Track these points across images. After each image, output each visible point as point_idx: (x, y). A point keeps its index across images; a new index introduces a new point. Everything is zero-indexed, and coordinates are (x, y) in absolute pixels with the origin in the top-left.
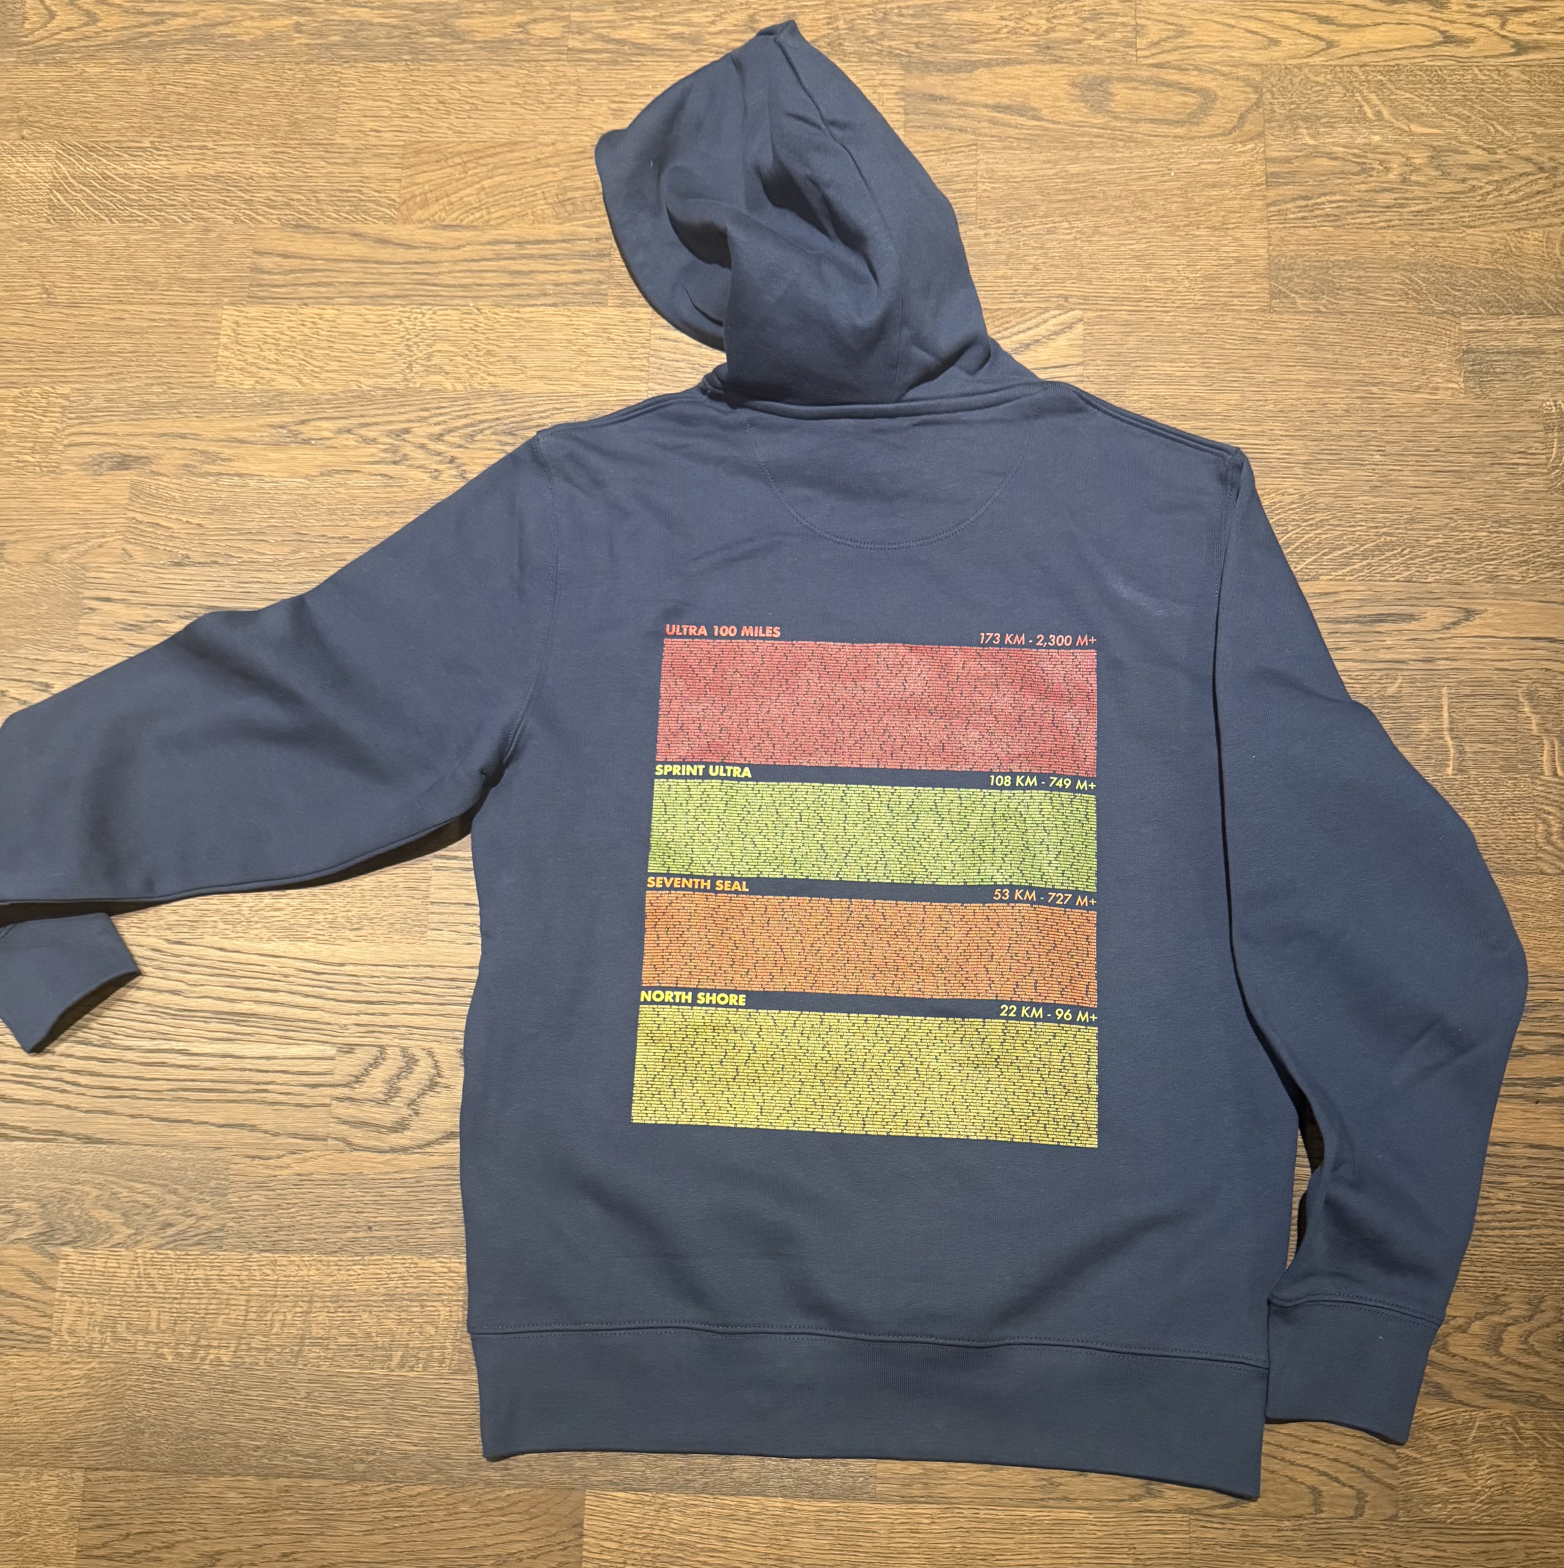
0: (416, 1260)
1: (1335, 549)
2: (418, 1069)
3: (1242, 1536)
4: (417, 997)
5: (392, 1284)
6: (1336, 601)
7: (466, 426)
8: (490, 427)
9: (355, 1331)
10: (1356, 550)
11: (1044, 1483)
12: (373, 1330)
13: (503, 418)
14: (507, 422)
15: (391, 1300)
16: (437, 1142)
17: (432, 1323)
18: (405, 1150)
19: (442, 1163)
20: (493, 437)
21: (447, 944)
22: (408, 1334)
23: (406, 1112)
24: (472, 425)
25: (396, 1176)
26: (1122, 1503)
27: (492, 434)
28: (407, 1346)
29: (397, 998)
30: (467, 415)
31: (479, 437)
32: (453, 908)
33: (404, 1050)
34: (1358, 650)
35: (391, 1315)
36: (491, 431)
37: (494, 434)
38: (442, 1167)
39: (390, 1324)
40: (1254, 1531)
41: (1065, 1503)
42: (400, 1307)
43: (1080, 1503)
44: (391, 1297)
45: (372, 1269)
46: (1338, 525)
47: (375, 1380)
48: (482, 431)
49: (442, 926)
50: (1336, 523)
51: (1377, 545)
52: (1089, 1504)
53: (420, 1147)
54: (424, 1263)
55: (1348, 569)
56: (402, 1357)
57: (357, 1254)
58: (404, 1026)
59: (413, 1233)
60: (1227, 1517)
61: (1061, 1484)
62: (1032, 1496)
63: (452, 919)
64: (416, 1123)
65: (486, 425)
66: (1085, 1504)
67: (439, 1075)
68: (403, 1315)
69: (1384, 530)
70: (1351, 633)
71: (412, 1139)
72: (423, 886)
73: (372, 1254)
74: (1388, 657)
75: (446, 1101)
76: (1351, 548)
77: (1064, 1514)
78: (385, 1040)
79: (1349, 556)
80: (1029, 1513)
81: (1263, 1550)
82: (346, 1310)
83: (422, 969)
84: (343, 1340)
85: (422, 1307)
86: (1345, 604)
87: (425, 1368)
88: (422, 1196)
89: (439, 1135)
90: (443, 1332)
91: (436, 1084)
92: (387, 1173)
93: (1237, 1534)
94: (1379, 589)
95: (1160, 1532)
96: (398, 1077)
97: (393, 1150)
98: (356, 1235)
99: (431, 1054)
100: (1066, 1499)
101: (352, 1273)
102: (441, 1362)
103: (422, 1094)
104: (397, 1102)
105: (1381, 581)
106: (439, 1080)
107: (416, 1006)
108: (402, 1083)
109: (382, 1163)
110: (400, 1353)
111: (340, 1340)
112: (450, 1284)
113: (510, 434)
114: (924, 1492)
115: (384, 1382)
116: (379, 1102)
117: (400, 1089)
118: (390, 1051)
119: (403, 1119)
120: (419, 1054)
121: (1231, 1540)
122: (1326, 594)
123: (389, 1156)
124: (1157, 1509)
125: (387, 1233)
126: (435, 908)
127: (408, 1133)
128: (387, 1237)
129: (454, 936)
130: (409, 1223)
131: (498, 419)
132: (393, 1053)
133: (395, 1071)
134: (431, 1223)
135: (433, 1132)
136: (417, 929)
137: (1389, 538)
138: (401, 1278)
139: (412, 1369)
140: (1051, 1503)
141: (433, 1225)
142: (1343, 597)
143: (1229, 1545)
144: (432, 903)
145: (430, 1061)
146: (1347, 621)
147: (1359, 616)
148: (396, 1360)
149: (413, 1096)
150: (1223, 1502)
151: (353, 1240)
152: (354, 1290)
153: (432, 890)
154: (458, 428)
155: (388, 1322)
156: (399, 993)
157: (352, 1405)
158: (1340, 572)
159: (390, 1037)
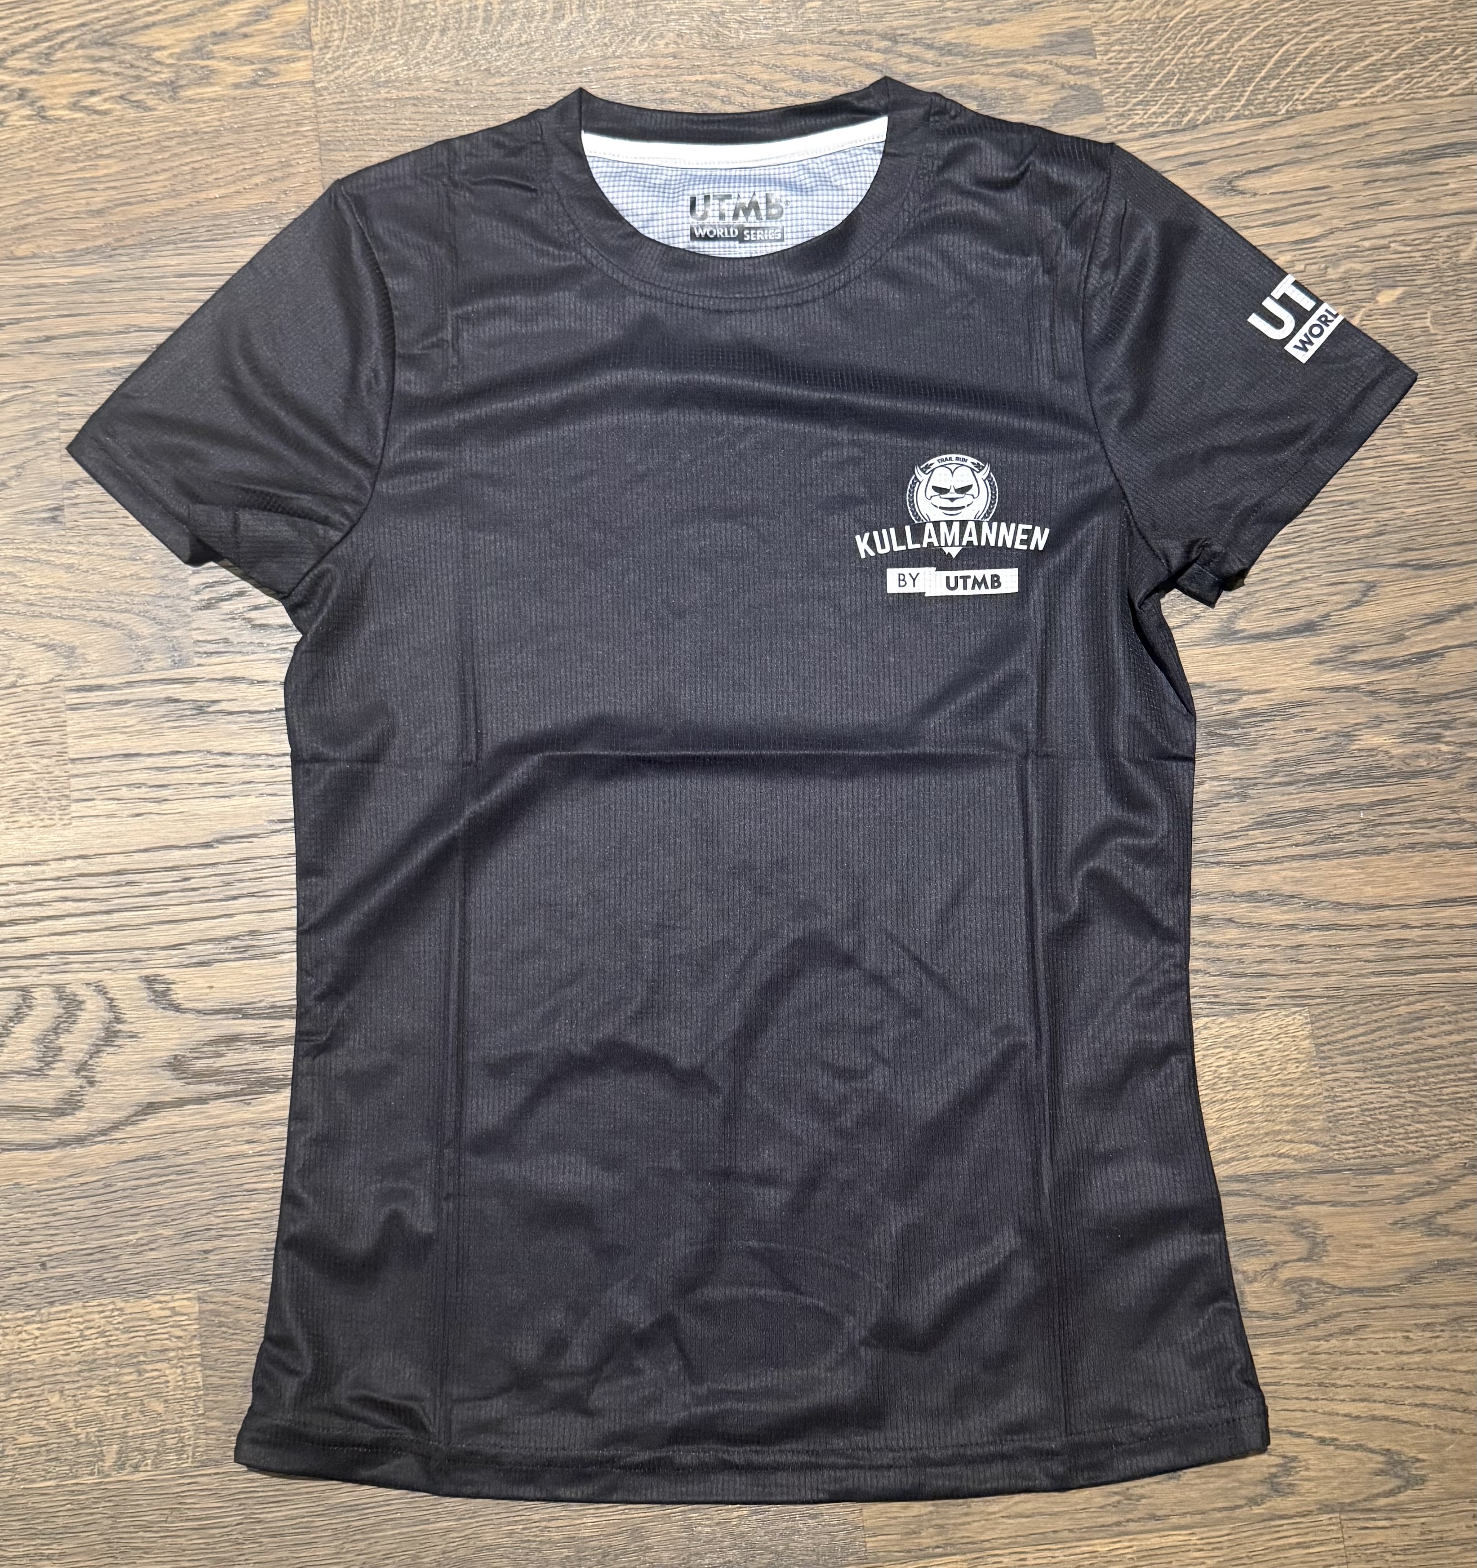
0: (120, 1305)
1: (1354, 61)
2: (84, 1016)
3: (1422, 1534)
4: (70, 907)
5: (88, 1344)
6: (1368, 136)
7: (37, 41)
8: (73, 38)
9: (43, 1423)
10: (1386, 57)
11: (1117, 1498)
12: (70, 1418)
13: (92, 23)
14: (97, 27)
15: (90, 1370)
16: (128, 1121)
17: (157, 1395)
18: (80, 1140)
19: (141, 1153)
20: (80, 52)
21: (103, 820)
22: (124, 1416)
23: (73, 1082)
24: (45, 39)
25: (72, 1180)
26: (1238, 1511)
27: (77, 48)
28: (124, 1436)
29: (37, 912)
30: (37, 26)
31: (59, 55)
32: (107, 764)
33: (59, 989)
34: (1408, 203)
35: (93, 1392)
36: (76, 43)
37: (81, 46)
38: (143, 1158)
39: (93, 1406)
40: (1437, 1524)
41: (1152, 1525)
42: (105, 1379)
43: (1174, 1520)
44: (90, 1365)
45: (54, 1327)
46: (1355, 25)
47: (83, 1493)
48: (62, 45)
49: (91, 794)
50: (1352, 22)
51: (1415, 47)
52: (1188, 1519)
53: (103, 1132)
54: (133, 1307)
55: (1378, 86)
56: (120, 1452)
57: (29, 1307)
58: (54, 953)
59: (110, 1263)
60: (1397, 1508)
61: (1143, 1497)
62: (1101, 1521)
63: (104, 782)
64: (91, 1097)
65: (68, 35)
66: (1183, 1521)
67: (118, 1020)
68: (113, 1389)
69: (1423, 23)
70: (1397, 179)
71: (90, 1121)
72: (55, 737)
73: (52, 1304)
74: (1455, 207)
75: (134, 1058)
76: (1377, 56)
77: (1154, 1541)
78: (27, 978)
79: (1376, 69)
80: (1101, 1546)
81: (1455, 1549)
82: (24, 1393)
83: (69, 863)
84: (26, 1439)
85: (140, 1373)
86: (1380, 138)
87: (156, 1465)
88: (116, 1207)
89: (131, 1111)
90: (177, 1407)
91: (116, 1034)
92: (57, 1179)
93: (1415, 1531)
94: (1427, 110)
95: (1299, 1545)
96: (56, 1030)
97: (62, 1143)
98: (24, 1279)
99: (101, 990)
100: (1154, 1517)
101: (24, 1336)
102: (180, 1452)
103: (96, 1052)
104: (60, 1069)
105: (1428, 98)
106: (120, 1027)
107: (68, 920)
108: (62, 1040)
109: (48, 1165)
110: (115, 1447)
111: (21, 1439)
112: (177, 1332)
113: (105, 43)
114: (940, 1540)
115: (96, 1494)
116: (29, 1073)
117: (61, 1049)
118: (37, 993)
119: (72, 1094)
120: (84, 993)
121: (1406, 1541)
122: (1351, 126)
123: (56, 1153)
124: (1292, 1512)
125: (69, 1270)
126: (79, 768)
127: (81, 1114)
128: (72, 1276)
129: (113, 806)
130: (102, 1249)
131: (83, 25)
132: (42, 997)
133: (48, 1024)
134: (135, 1246)
135: (119, 1108)
136: (54, 803)
137: (1431, 35)
138: (102, 1334)
139: (136, 1468)
140: (1132, 1526)
141: (139, 1248)
142: (1377, 128)
143: (1405, 1551)
144: (73, 760)
145: (101, 1001)
146: (1389, 161)
147: (1405, 153)
148: (110, 1459)
149: (81, 1056)
150: (1387, 1488)
151: (20, 1288)
152: (33, 1362)
153: (70, 741)
154: (26, 46)
155: (90, 1402)
156: (39, 904)
157: (55, 1536)
158: (1368, 93)
159: (34, 972)
